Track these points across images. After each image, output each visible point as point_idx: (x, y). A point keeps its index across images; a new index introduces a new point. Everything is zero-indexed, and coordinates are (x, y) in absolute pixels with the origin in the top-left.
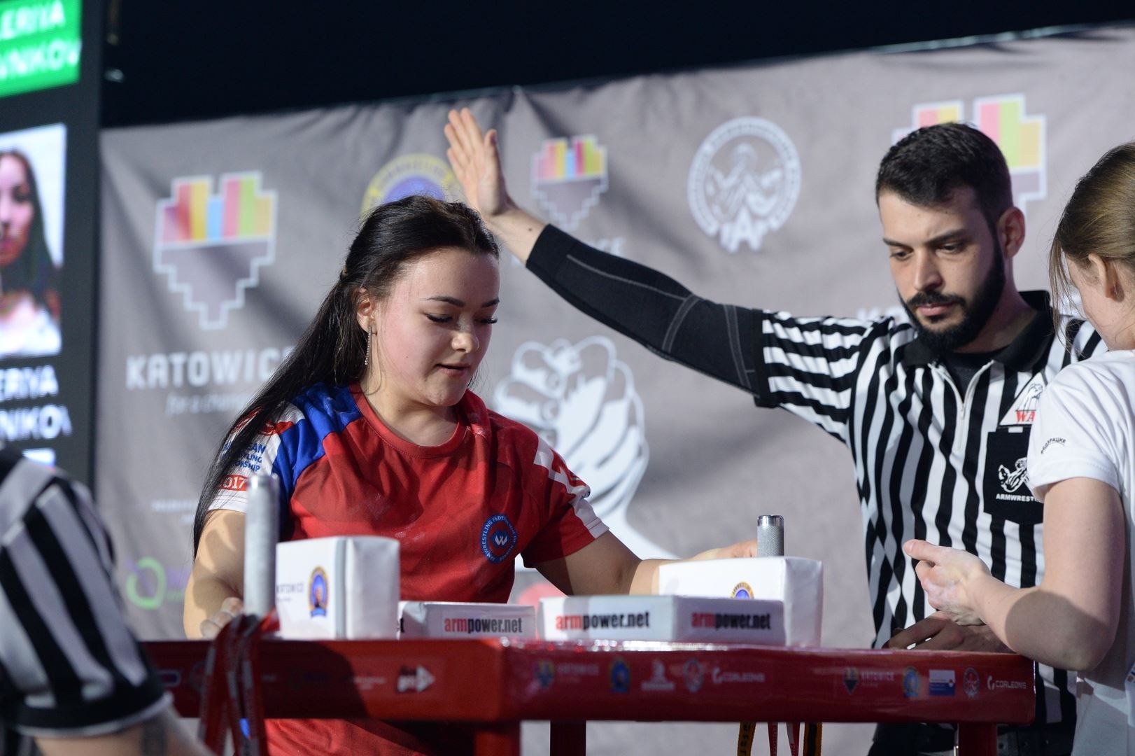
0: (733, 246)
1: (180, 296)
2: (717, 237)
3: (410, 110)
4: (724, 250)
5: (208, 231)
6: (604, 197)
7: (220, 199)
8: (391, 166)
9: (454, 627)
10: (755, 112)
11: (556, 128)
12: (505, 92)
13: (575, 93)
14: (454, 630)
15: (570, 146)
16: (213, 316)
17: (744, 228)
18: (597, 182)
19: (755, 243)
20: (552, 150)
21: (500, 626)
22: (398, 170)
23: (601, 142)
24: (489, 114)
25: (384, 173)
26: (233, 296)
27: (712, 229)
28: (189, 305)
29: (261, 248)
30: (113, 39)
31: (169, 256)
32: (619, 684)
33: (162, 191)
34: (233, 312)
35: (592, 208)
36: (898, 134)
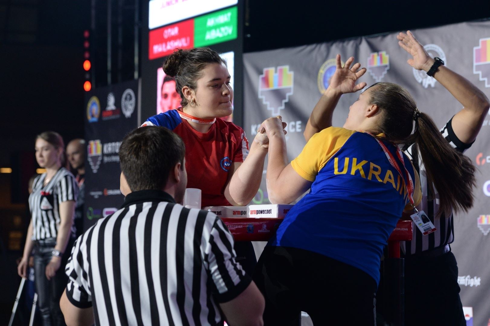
0: (426, 86)
1: (266, 105)
2: (422, 83)
3: (332, 45)
4: (424, 87)
5: (274, 85)
6: (388, 71)
7: (277, 74)
8: (326, 63)
10: (433, 42)
11: (374, 49)
12: (359, 39)
13: (379, 38)
15: (378, 55)
16: (276, 112)
17: (429, 80)
18: (386, 66)
19: (433, 85)
20: (373, 56)
22: (328, 64)
23: (387, 53)
24: (355, 45)
25: (324, 65)
26: (281, 106)
27: (420, 81)
28: (269, 108)
29: (289, 90)
30: (247, 24)
31: (263, 93)
33: (260, 72)
34: (281, 110)
35: (385, 75)
36: (475, 49)
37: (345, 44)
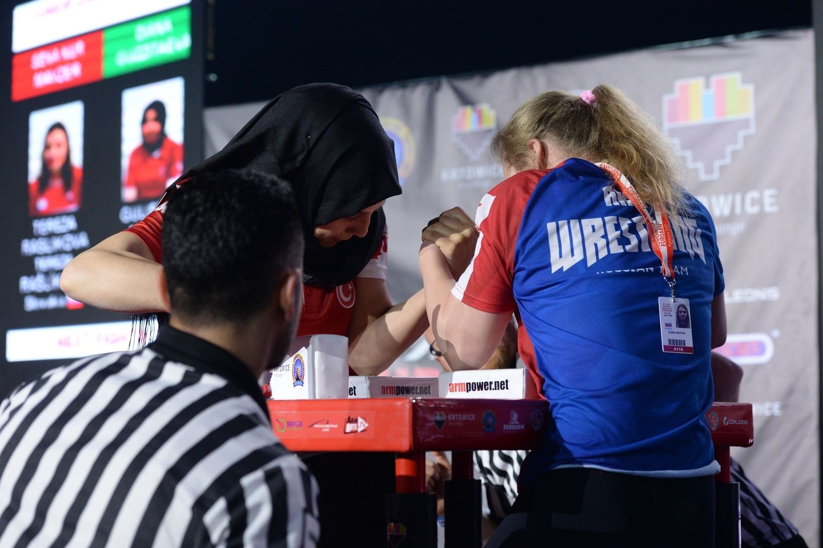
3: (381, 92)
9: (387, 391)
11: (465, 100)
12: (436, 80)
13: (477, 79)
14: (387, 394)
15: (474, 110)
18: (489, 131)
20: (464, 113)
21: (416, 391)
23: (492, 107)
24: (427, 94)
32: (488, 426)
36: (666, 98)
37: (408, 92)
